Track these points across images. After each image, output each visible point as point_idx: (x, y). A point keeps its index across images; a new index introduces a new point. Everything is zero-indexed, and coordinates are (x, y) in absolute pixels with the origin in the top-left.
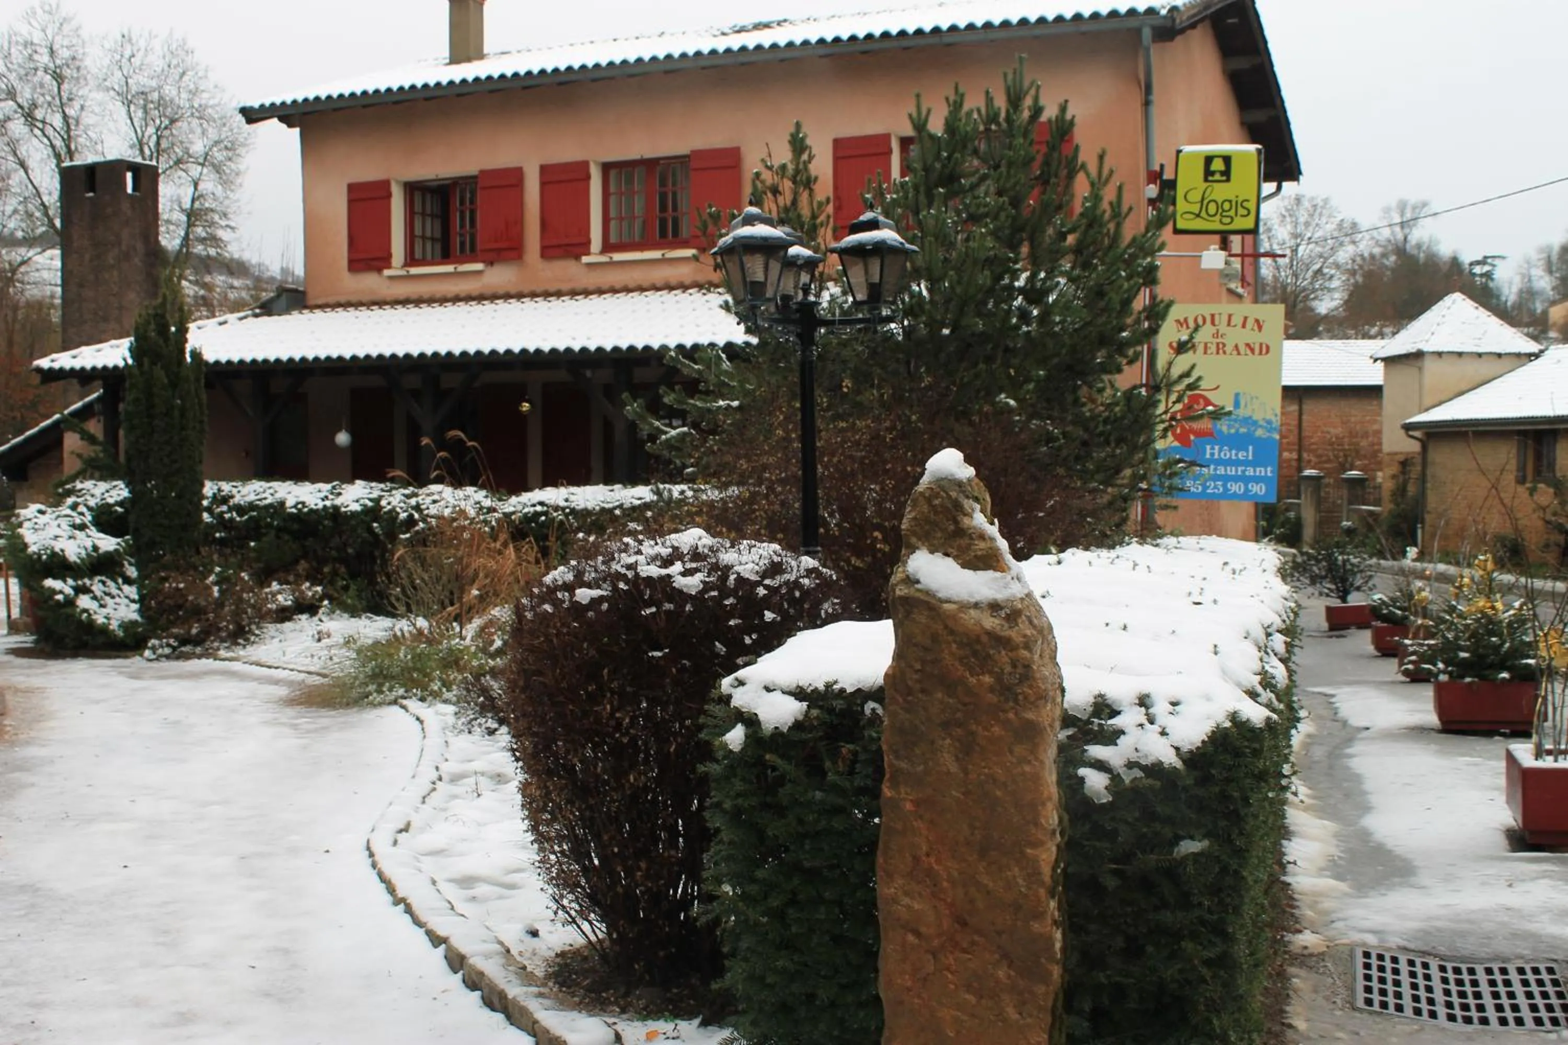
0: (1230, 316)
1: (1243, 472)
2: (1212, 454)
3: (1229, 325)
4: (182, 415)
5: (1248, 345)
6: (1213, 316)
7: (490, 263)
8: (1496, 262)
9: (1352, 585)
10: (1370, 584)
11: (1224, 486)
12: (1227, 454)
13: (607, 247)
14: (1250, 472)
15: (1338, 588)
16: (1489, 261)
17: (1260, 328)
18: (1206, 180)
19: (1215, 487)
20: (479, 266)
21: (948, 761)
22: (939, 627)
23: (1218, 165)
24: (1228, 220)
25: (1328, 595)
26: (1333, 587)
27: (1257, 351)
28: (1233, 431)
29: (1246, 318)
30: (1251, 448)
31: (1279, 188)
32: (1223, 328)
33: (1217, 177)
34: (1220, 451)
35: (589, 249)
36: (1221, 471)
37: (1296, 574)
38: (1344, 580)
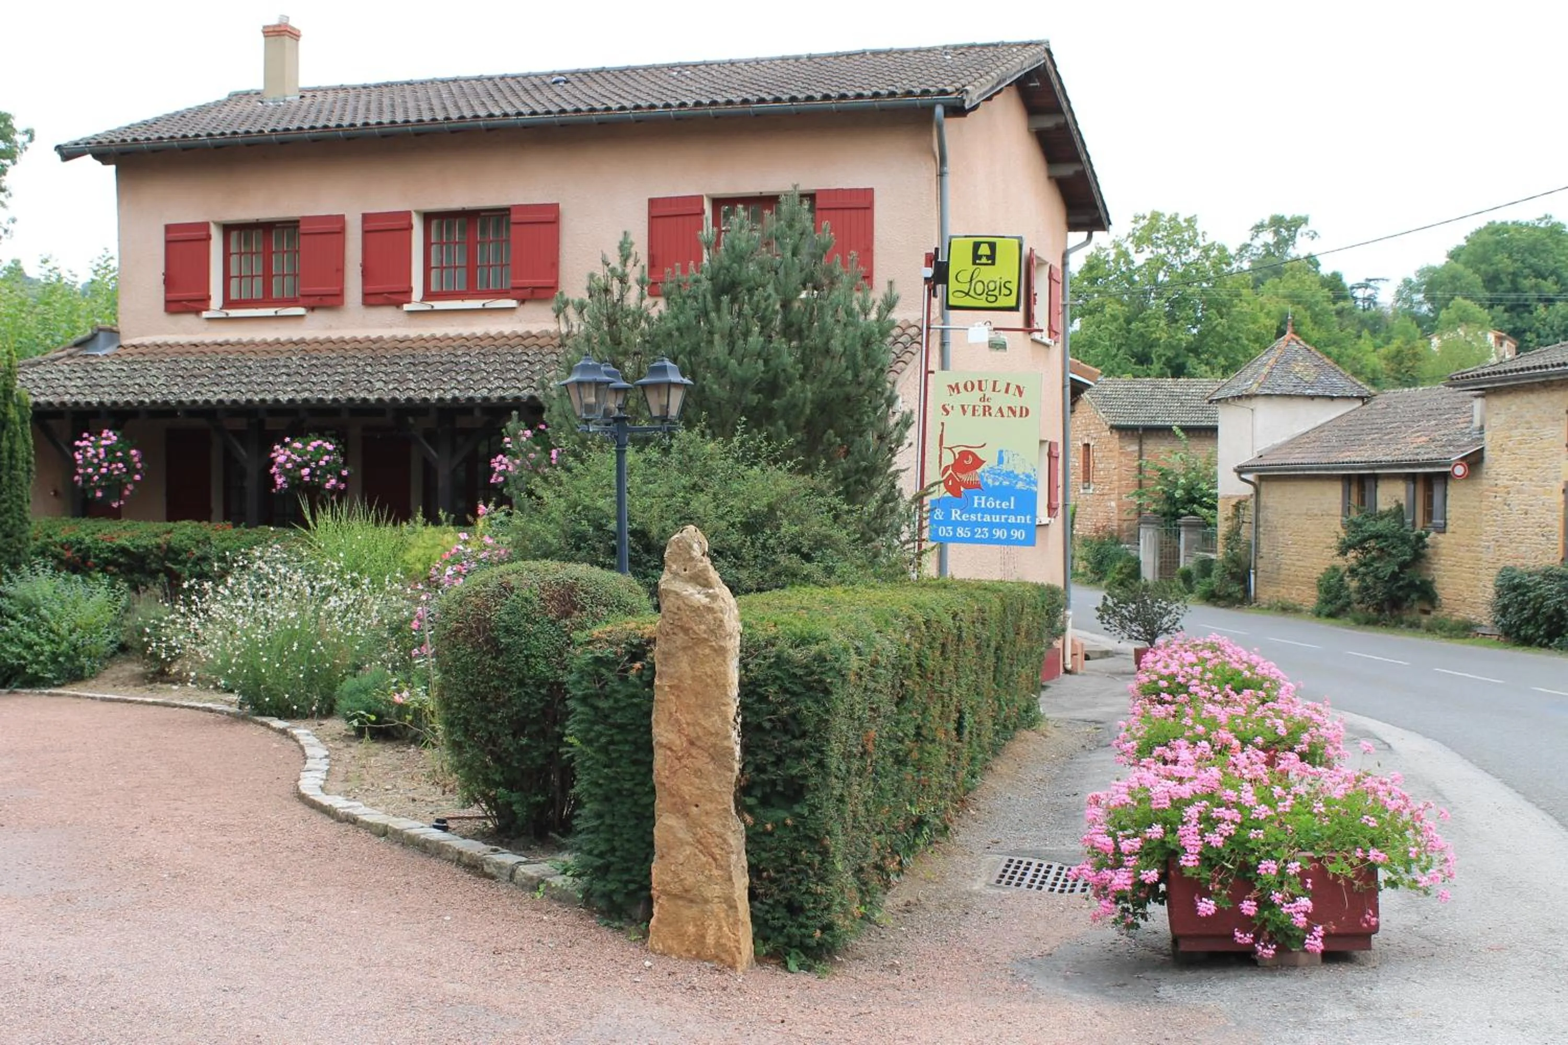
0: (995, 382)
1: (1006, 519)
2: (980, 504)
3: (994, 390)
4: (11, 457)
5: (1010, 408)
6: (980, 382)
7: (312, 309)
8: (1380, 284)
9: (1160, 628)
10: (1177, 626)
11: (990, 532)
12: (992, 503)
13: (428, 295)
14: (1012, 519)
15: (1146, 630)
16: (1372, 283)
17: (1021, 393)
18: (974, 263)
19: (982, 533)
20: (300, 311)
21: (685, 666)
22: (680, 602)
23: (984, 250)
24: (993, 299)
25: (1136, 638)
26: (1142, 630)
27: (1018, 413)
28: (997, 484)
29: (1008, 385)
30: (1012, 499)
31: (1090, 237)
32: (989, 393)
33: (984, 260)
34: (986, 501)
35: (410, 297)
36: (987, 518)
37: (1107, 617)
38: (1151, 622)
